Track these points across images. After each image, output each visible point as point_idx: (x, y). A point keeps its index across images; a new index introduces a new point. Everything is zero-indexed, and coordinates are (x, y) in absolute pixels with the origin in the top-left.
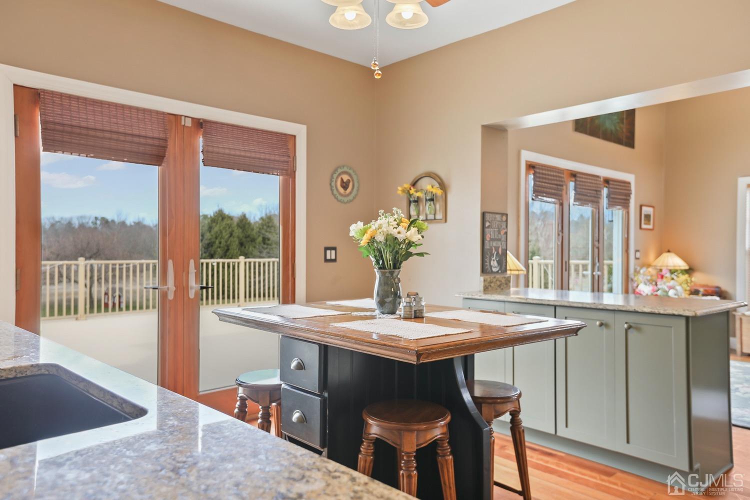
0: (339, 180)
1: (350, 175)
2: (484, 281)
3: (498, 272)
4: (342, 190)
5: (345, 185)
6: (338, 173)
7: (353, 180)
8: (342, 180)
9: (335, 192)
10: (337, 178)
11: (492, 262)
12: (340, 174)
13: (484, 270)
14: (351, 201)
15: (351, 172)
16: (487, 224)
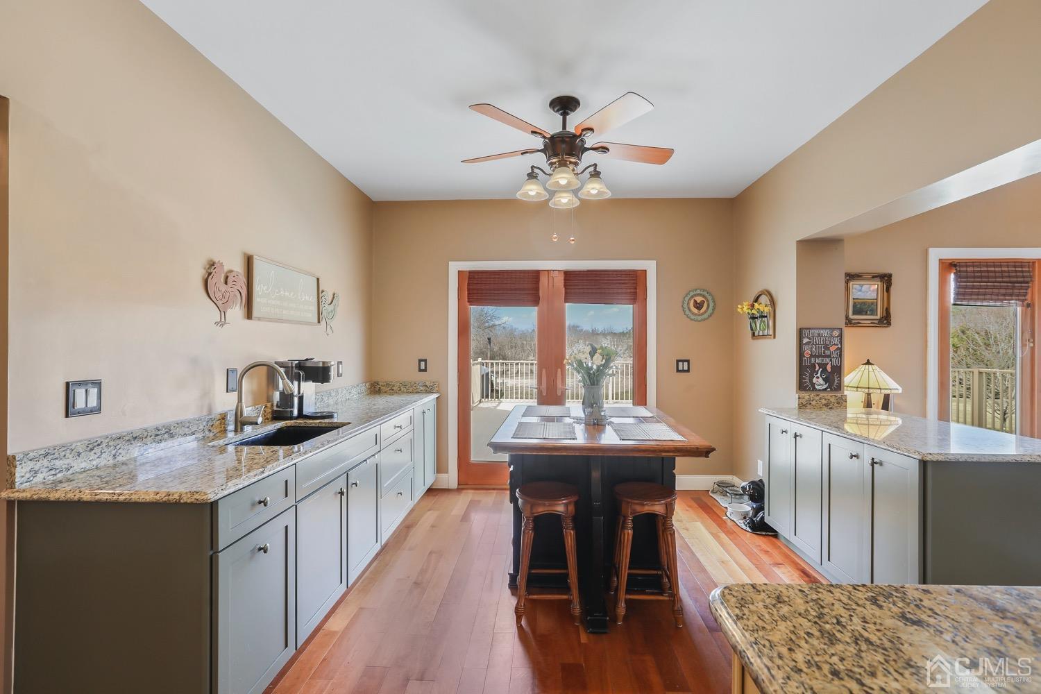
0: (692, 301)
1: (704, 296)
2: (799, 398)
3: (825, 389)
4: (695, 311)
5: (699, 306)
6: (689, 296)
7: (708, 301)
8: (695, 301)
9: (687, 312)
10: (690, 300)
11: (815, 380)
12: (692, 297)
13: (801, 386)
14: (704, 320)
15: (705, 293)
16: (805, 340)
